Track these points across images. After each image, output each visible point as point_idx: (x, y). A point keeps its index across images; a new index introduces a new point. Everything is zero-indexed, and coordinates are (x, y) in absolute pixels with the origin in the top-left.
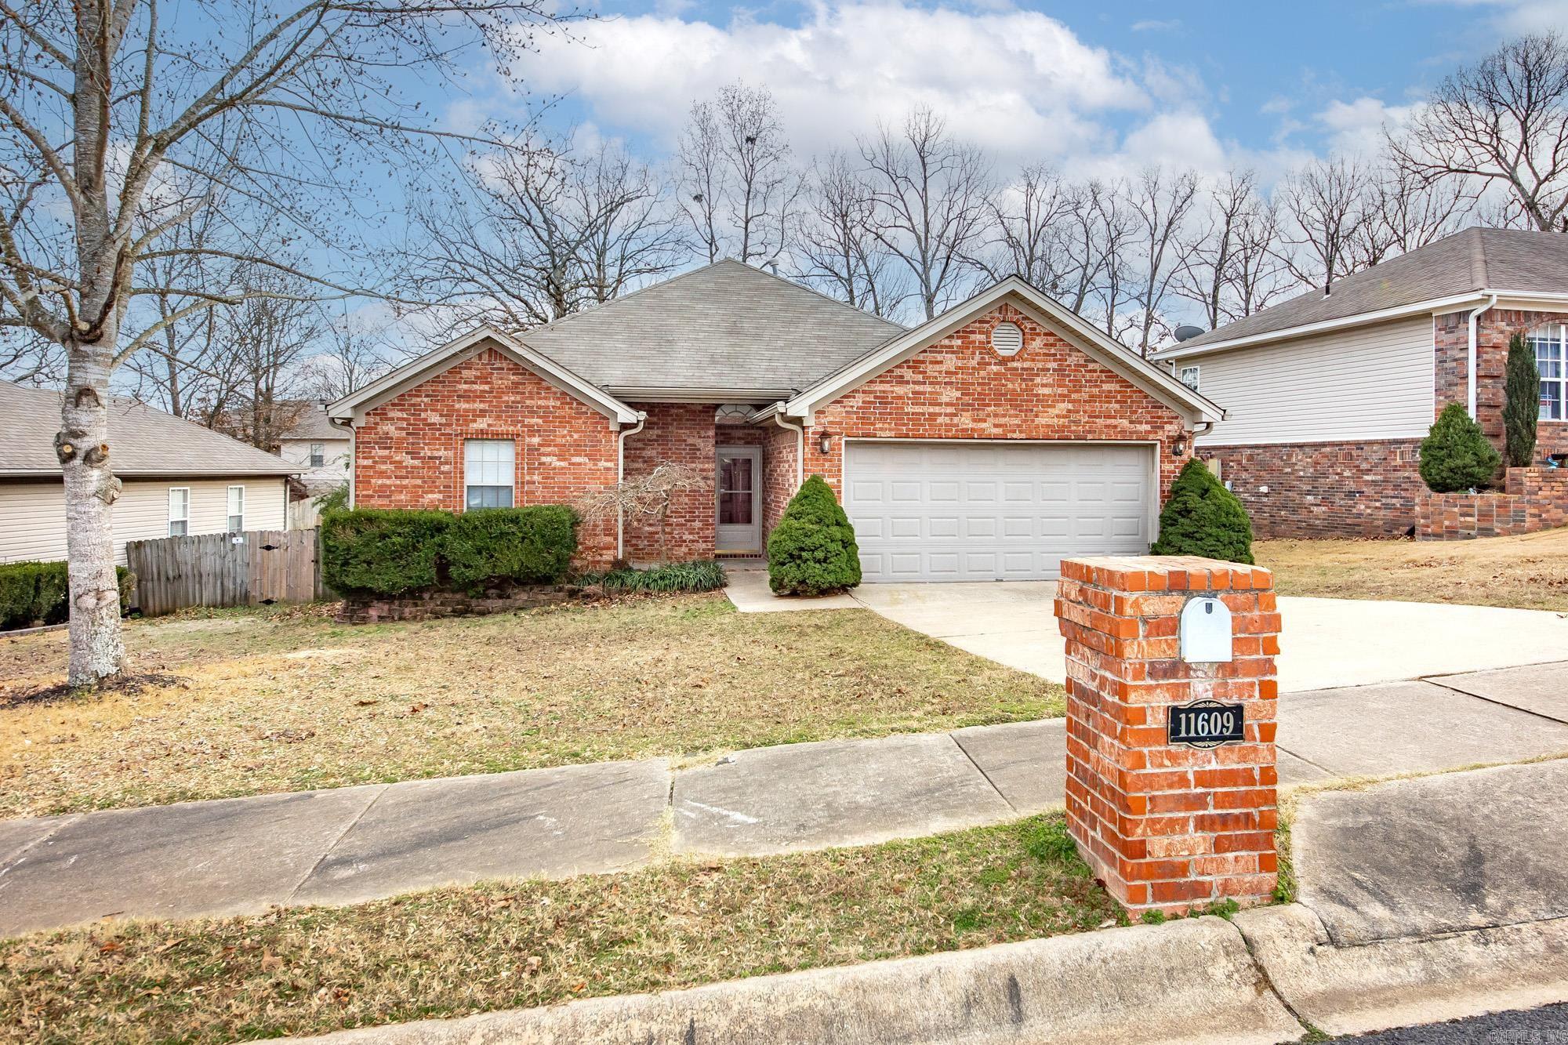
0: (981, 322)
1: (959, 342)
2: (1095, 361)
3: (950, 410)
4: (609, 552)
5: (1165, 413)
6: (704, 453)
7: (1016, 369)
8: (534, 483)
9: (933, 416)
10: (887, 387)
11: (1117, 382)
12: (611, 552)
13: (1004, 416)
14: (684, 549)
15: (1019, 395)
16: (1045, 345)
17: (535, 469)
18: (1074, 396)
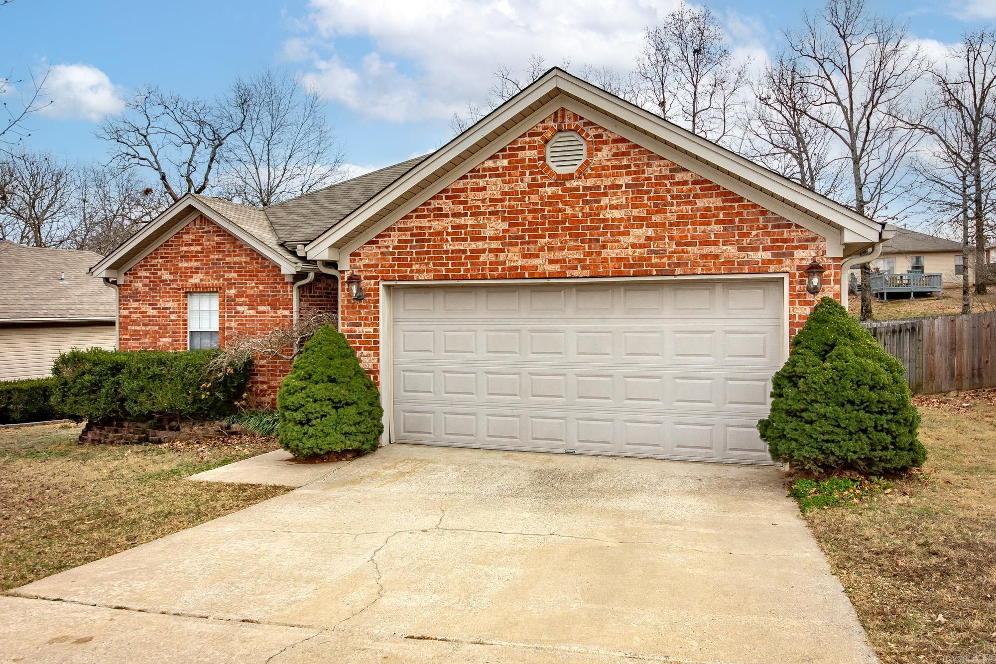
0: (530, 135)
1: (505, 162)
2: (685, 170)
3: (494, 245)
5: (795, 234)
7: (577, 189)
8: (231, 329)
9: (477, 252)
10: (424, 222)
11: (717, 196)
13: (562, 249)
15: (581, 222)
16: (615, 155)
17: (232, 317)
18: (655, 218)
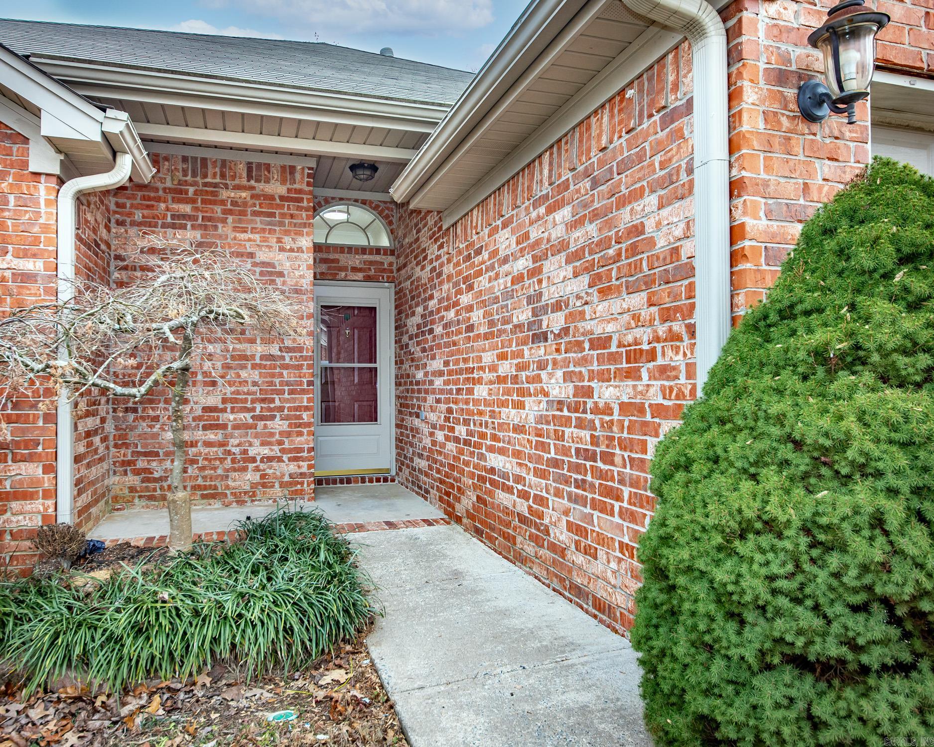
4: (28, 506)
6: (290, 282)
12: (38, 505)
14: (251, 476)
